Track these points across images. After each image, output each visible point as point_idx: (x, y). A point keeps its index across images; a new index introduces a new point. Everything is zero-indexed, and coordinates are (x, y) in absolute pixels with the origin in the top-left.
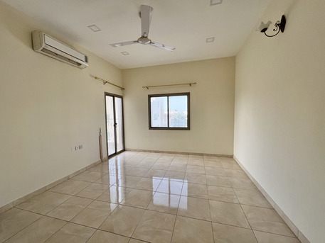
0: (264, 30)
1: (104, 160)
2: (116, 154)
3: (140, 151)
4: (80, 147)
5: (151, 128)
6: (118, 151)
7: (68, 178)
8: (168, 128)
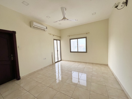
0: (116, 7)
1: (54, 63)
2: (58, 61)
3: (67, 61)
4: (45, 59)
5: (71, 52)
6: (59, 60)
7: (42, 69)
8: (78, 52)
